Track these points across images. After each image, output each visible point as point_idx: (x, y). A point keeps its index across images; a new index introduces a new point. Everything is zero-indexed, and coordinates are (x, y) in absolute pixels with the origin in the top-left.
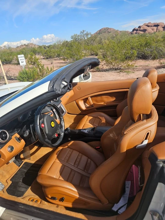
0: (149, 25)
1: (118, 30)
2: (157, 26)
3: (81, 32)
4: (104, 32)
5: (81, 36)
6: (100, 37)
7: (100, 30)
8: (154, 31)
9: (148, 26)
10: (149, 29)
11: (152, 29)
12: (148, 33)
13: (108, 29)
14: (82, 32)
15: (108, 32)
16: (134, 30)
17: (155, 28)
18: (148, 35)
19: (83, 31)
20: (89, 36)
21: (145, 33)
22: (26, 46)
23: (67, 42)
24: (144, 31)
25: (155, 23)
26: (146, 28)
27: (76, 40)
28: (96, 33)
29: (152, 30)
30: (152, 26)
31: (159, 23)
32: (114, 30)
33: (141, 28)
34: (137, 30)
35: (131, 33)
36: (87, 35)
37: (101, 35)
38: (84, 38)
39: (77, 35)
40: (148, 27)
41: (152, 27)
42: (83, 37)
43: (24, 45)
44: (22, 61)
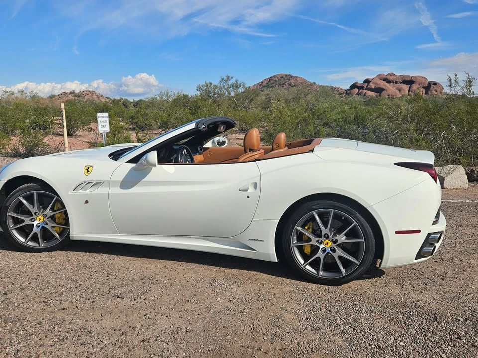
0: (391, 78)
1: (315, 83)
2: (409, 82)
3: (222, 79)
4: (280, 84)
5: (221, 87)
6: (268, 95)
7: (270, 79)
8: (403, 94)
9: (389, 81)
10: (391, 88)
11: (397, 88)
12: (387, 97)
13: (289, 77)
14: (225, 78)
15: (290, 84)
16: (353, 86)
17: (406, 87)
18: (387, 101)
19: (228, 77)
20: (241, 90)
21: (380, 96)
22: (76, 96)
23: (185, 97)
24: (379, 90)
25: (404, 76)
26: (383, 84)
27: (208, 93)
28: (261, 84)
29: (398, 92)
30: (396, 82)
31: (415, 77)
32: (305, 81)
33: (371, 84)
34: (361, 88)
35: (347, 93)
36: (236, 86)
37: (271, 89)
38: (229, 94)
39: (211, 84)
40: (388, 84)
41: (397, 85)
42: (226, 89)
43: (71, 93)
44: (102, 124)
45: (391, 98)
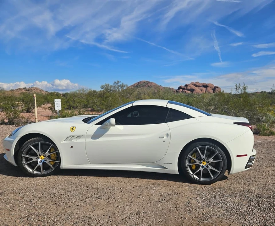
0: (197, 84)
1: (161, 86)
2: (206, 86)
3: (115, 83)
4: (143, 86)
5: (114, 87)
6: (139, 91)
7: (138, 83)
8: (203, 92)
9: (196, 86)
10: (197, 89)
11: (200, 89)
12: (196, 93)
13: (148, 82)
14: (117, 82)
15: (148, 86)
16: (180, 88)
17: (204, 89)
18: (196, 95)
19: (118, 82)
20: (125, 88)
21: (193, 93)
22: (27, 90)
23: (95, 91)
24: (192, 90)
25: (203, 84)
26: (194, 87)
27: (107, 89)
28: (134, 86)
29: (201, 91)
30: (200, 86)
31: (208, 84)
32: (156, 85)
33: (188, 87)
34: (183, 89)
35: (177, 91)
36: (122, 86)
37: (139, 88)
38: (119, 90)
39: (109, 85)
40: (196, 87)
41: (200, 88)
43: (24, 89)
44: (57, 105)
45: (198, 94)
